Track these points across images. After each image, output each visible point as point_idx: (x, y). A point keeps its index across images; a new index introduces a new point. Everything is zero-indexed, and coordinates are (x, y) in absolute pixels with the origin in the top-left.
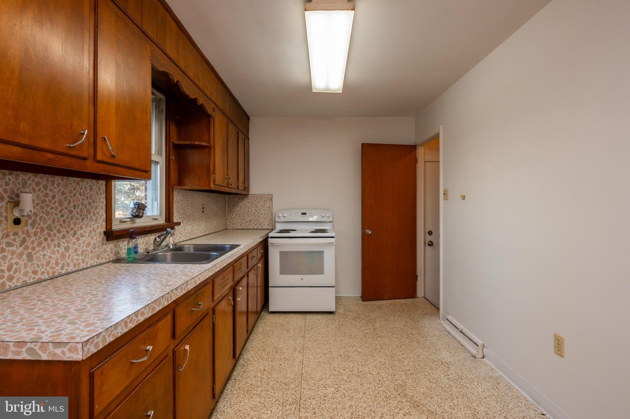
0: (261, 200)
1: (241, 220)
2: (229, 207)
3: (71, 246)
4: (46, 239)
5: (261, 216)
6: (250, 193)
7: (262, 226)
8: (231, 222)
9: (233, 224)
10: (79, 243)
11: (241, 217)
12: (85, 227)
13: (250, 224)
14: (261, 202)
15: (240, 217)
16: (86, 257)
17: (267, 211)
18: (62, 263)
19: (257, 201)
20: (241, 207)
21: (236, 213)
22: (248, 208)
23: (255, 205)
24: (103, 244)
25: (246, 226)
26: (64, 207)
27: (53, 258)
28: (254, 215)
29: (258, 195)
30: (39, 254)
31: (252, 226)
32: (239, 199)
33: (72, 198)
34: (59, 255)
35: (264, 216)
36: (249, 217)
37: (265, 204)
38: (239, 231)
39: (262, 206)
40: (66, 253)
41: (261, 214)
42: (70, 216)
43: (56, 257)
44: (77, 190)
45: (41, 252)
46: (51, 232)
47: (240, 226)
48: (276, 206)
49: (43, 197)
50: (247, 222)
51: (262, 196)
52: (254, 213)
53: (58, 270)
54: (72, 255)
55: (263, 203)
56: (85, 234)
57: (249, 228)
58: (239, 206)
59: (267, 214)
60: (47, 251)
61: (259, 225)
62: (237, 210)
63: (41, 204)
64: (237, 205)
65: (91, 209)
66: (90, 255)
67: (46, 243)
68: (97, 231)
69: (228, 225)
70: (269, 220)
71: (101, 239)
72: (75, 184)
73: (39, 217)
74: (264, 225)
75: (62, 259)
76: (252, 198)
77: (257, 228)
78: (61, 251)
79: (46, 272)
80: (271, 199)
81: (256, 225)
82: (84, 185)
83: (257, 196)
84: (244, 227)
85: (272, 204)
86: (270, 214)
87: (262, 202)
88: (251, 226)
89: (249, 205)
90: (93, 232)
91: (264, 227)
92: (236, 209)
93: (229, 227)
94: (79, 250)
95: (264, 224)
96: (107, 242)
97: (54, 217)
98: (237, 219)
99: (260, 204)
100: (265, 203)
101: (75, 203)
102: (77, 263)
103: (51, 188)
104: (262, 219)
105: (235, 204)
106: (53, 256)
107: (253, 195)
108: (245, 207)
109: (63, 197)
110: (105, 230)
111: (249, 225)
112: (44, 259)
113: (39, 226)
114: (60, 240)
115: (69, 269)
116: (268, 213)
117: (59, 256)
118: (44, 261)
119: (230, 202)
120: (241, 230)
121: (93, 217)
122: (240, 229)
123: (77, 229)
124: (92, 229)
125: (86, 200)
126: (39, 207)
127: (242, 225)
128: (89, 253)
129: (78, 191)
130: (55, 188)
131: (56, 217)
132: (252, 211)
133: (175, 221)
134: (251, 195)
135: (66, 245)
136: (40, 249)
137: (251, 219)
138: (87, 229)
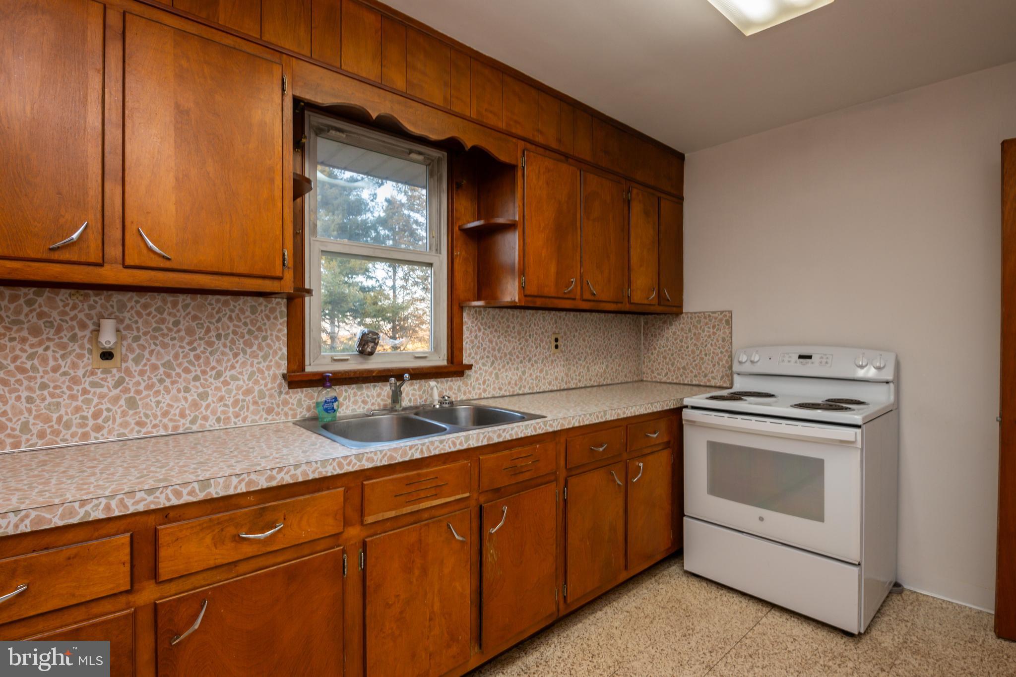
0: (707, 324)
1: (668, 364)
2: (646, 339)
3: (210, 392)
4: (161, 381)
5: (706, 358)
6: (684, 311)
7: (709, 380)
8: (650, 369)
9: (653, 372)
10: (228, 389)
11: (668, 360)
12: (240, 365)
13: (684, 373)
14: (707, 329)
15: (665, 358)
16: (243, 409)
17: (719, 348)
18: (192, 415)
19: (699, 326)
20: (667, 339)
21: (658, 351)
22: (681, 341)
23: (695, 334)
24: (281, 393)
25: (677, 378)
26: (197, 336)
27: (175, 407)
28: (692, 356)
29: (700, 313)
30: (148, 400)
31: (689, 379)
32: (665, 322)
33: (214, 325)
34: (186, 403)
35: (713, 358)
36: (683, 359)
37: (714, 334)
38: (664, 386)
39: (709, 336)
40: (202, 402)
41: (706, 355)
42: (210, 349)
43: (181, 407)
44: (224, 312)
45: (152, 398)
46: (171, 371)
47: (665, 376)
48: (739, 336)
49: (156, 323)
50: (679, 369)
51: (710, 316)
52: (693, 352)
53: (184, 424)
54: (213, 405)
55: (711, 330)
56: (240, 376)
57: (682, 382)
58: (663, 336)
59: (720, 355)
60: (163, 397)
61: (702, 378)
62: (660, 345)
63: (151, 333)
64: (660, 334)
65: (253, 340)
66: (252, 408)
67: (163, 386)
68: (267, 372)
69: (644, 373)
70: (725, 367)
71: (276, 385)
72: (220, 305)
73: (148, 350)
74: (714, 378)
75: (193, 409)
76: (689, 320)
77: (697, 383)
78: (190, 399)
79: (161, 425)
80: (729, 323)
81: (696, 376)
82: (239, 305)
83: (698, 317)
84: (672, 380)
85: (731, 333)
86: (727, 355)
87: (709, 328)
88: (686, 377)
89: (683, 336)
90: (257, 374)
91: (713, 383)
92: (658, 343)
93: (646, 377)
94: (228, 399)
95: (713, 375)
96: (291, 390)
97: (178, 351)
98: (659, 363)
99: (705, 333)
100: (715, 330)
101: (219, 332)
102: (222, 417)
103: (171, 310)
104: (708, 364)
105: (657, 333)
106: (176, 405)
107: (691, 313)
108: (676, 339)
109: (194, 324)
110: (285, 372)
111: (681, 376)
112: (157, 406)
113: (149, 363)
114: (190, 383)
115: (207, 424)
116: (721, 352)
117: (187, 406)
118: (158, 410)
119: (648, 328)
120: (668, 385)
121: (259, 352)
122: (665, 383)
123: (223, 369)
124: (255, 369)
125: (244, 327)
126: (148, 337)
127: (670, 374)
128: (250, 405)
129: (226, 314)
130: (178, 311)
131: (181, 351)
132: (687, 347)
133: (466, 361)
134: (687, 313)
135: (201, 390)
136: (151, 393)
137: (687, 364)
138: (244, 370)
